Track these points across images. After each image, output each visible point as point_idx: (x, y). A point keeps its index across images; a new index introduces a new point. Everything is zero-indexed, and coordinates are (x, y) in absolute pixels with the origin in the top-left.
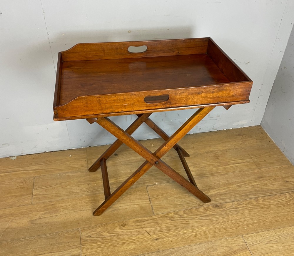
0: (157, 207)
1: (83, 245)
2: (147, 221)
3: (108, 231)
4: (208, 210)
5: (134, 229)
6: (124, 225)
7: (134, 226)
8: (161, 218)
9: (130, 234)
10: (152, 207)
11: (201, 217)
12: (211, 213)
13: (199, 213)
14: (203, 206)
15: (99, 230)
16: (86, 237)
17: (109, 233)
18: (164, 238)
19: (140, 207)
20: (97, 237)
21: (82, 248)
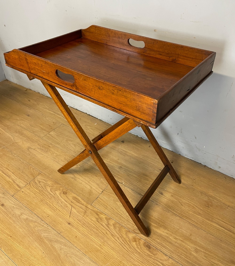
0: (101, 201)
1: (30, 184)
2: (82, 204)
3: (52, 188)
4: (135, 241)
5: (66, 202)
6: (65, 193)
7: (69, 200)
8: (92, 212)
9: (60, 202)
10: (98, 198)
11: (122, 241)
12: (136, 246)
13: (125, 236)
14: (137, 234)
15: (50, 183)
16: (38, 180)
17: (50, 190)
18: (76, 228)
19: (91, 190)
20: (42, 186)
21: (27, 185)
